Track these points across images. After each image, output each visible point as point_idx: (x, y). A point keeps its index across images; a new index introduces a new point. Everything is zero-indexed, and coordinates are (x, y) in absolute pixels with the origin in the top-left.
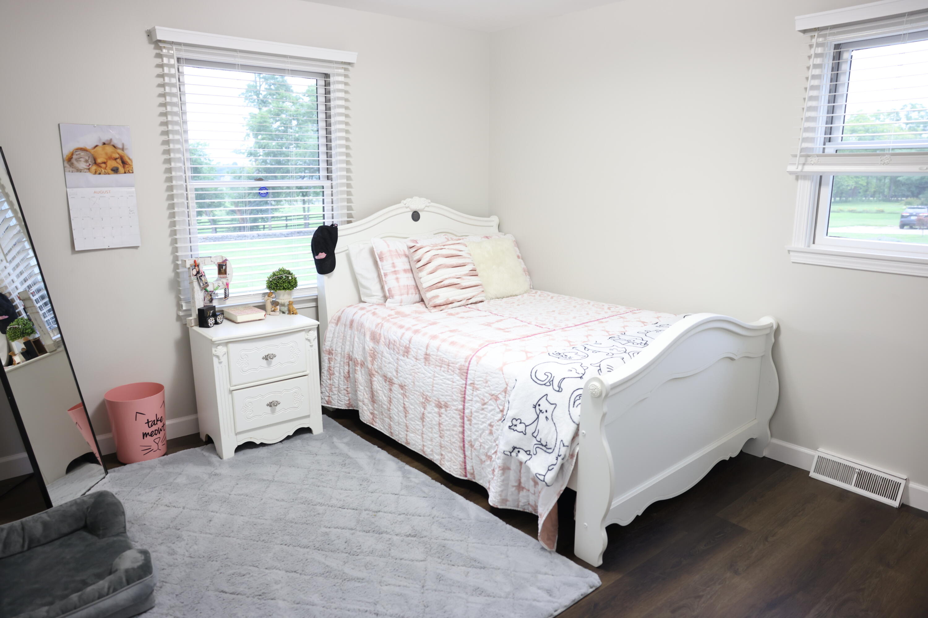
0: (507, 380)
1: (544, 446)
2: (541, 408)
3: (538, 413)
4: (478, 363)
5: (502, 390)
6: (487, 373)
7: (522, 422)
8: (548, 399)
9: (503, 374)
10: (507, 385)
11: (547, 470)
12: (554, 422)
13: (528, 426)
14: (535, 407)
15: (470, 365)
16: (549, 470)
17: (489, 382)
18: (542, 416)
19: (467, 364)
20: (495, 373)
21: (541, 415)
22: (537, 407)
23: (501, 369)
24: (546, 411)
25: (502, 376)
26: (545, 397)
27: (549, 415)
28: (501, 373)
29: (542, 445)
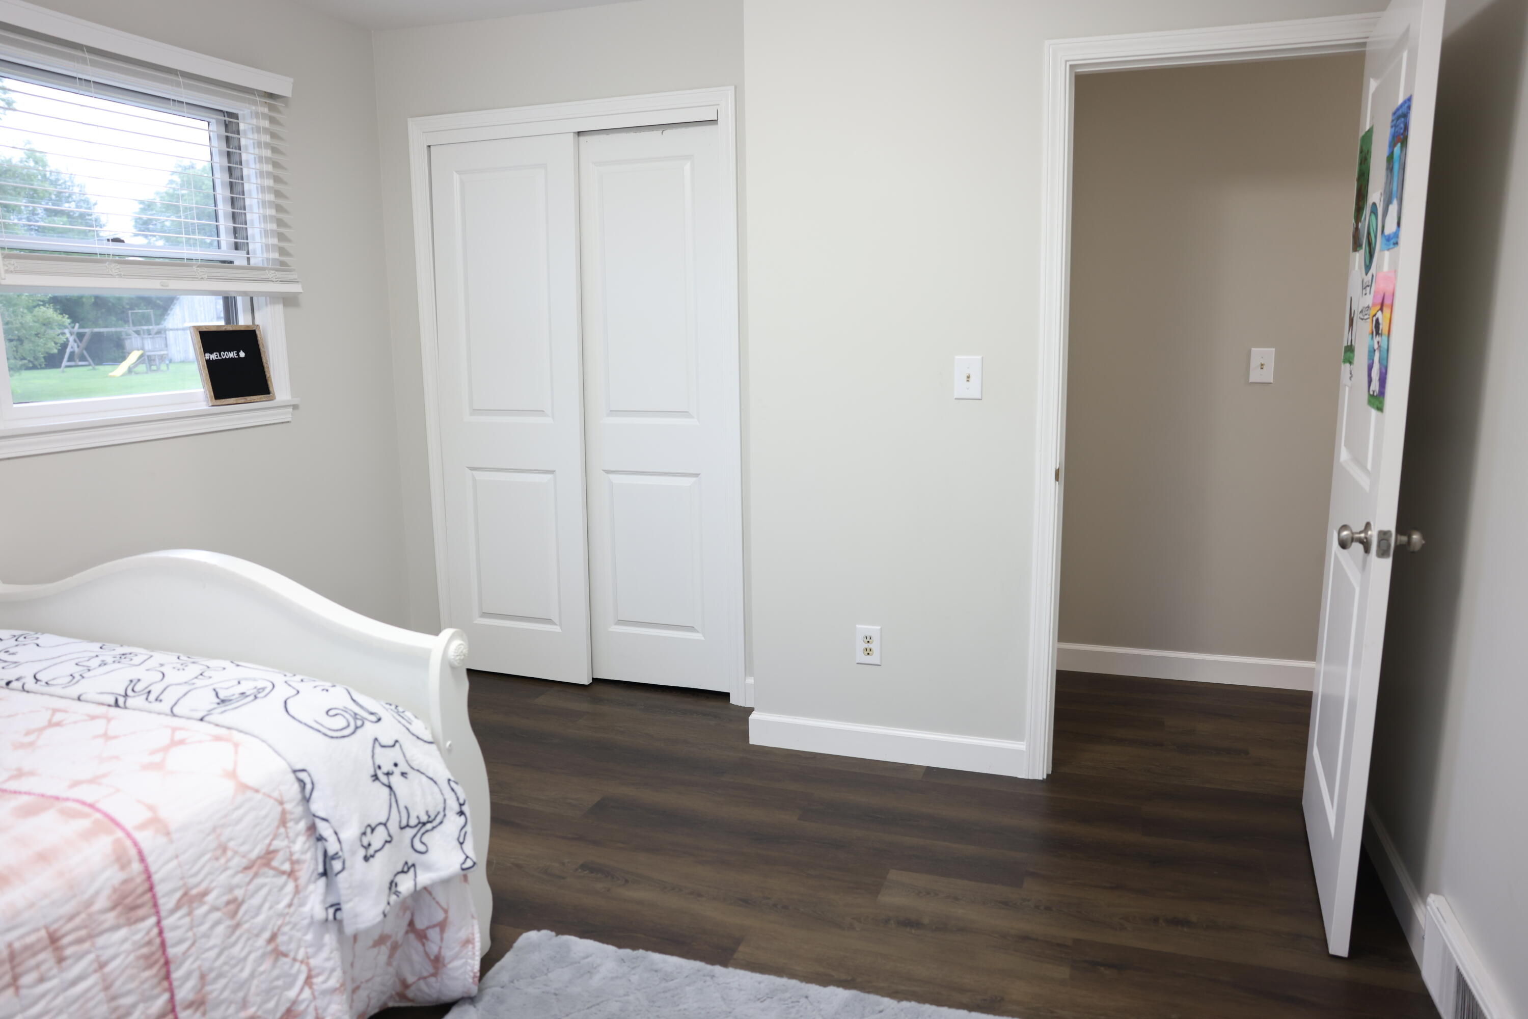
0: (276, 794)
1: (426, 824)
2: (385, 769)
3: (385, 781)
4: (168, 834)
5: (276, 823)
6: (214, 829)
7: (373, 826)
8: (384, 743)
9: (257, 791)
10: (281, 803)
11: (459, 845)
12: (416, 768)
13: (388, 819)
14: (376, 777)
15: (150, 860)
16: (461, 844)
17: (232, 844)
18: (396, 780)
19: (136, 867)
20: (237, 808)
21: (392, 778)
22: (380, 774)
23: (244, 787)
24: (396, 765)
25: (259, 796)
26: (377, 745)
27: (403, 767)
28: (249, 794)
29: (424, 824)
